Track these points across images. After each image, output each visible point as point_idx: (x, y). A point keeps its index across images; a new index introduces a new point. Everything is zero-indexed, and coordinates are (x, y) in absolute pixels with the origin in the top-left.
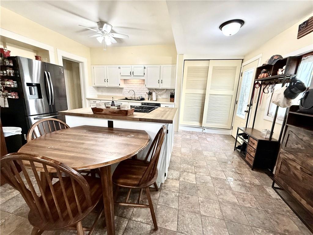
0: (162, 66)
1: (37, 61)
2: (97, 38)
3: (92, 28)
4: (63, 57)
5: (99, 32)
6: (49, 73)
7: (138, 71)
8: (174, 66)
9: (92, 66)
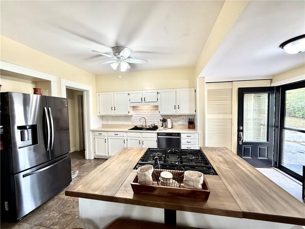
0: (178, 90)
1: (35, 95)
2: (111, 65)
3: (106, 54)
4: (66, 86)
5: (114, 58)
6: (50, 108)
7: (151, 96)
8: (191, 90)
9: (98, 94)
